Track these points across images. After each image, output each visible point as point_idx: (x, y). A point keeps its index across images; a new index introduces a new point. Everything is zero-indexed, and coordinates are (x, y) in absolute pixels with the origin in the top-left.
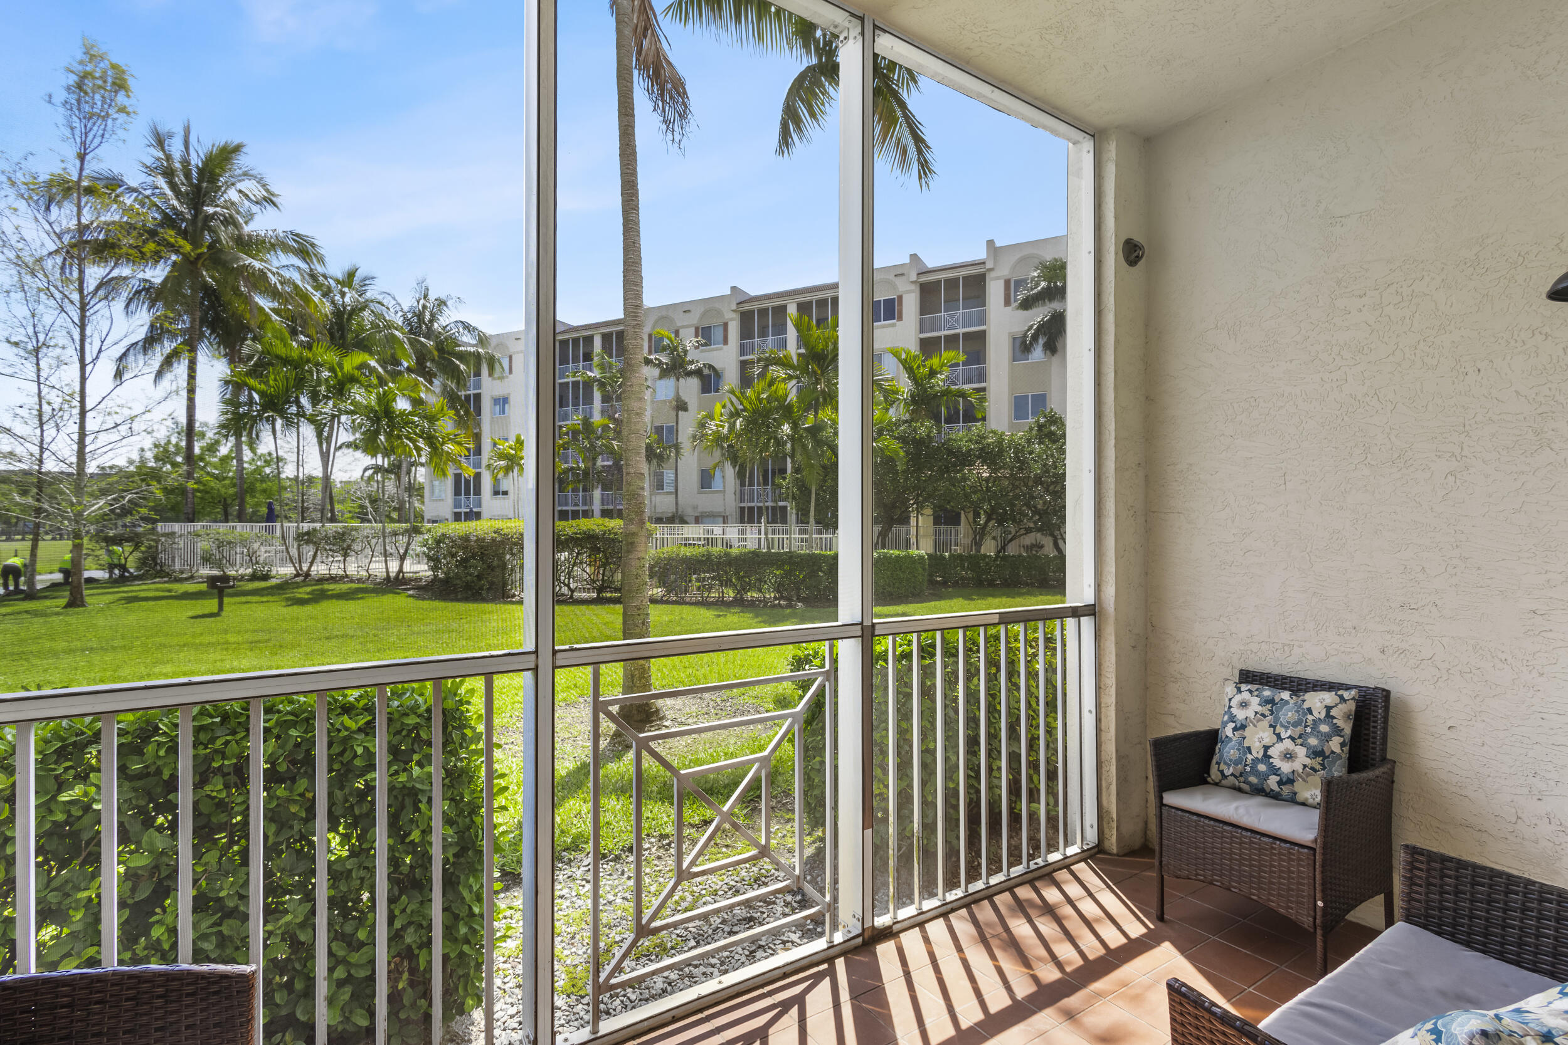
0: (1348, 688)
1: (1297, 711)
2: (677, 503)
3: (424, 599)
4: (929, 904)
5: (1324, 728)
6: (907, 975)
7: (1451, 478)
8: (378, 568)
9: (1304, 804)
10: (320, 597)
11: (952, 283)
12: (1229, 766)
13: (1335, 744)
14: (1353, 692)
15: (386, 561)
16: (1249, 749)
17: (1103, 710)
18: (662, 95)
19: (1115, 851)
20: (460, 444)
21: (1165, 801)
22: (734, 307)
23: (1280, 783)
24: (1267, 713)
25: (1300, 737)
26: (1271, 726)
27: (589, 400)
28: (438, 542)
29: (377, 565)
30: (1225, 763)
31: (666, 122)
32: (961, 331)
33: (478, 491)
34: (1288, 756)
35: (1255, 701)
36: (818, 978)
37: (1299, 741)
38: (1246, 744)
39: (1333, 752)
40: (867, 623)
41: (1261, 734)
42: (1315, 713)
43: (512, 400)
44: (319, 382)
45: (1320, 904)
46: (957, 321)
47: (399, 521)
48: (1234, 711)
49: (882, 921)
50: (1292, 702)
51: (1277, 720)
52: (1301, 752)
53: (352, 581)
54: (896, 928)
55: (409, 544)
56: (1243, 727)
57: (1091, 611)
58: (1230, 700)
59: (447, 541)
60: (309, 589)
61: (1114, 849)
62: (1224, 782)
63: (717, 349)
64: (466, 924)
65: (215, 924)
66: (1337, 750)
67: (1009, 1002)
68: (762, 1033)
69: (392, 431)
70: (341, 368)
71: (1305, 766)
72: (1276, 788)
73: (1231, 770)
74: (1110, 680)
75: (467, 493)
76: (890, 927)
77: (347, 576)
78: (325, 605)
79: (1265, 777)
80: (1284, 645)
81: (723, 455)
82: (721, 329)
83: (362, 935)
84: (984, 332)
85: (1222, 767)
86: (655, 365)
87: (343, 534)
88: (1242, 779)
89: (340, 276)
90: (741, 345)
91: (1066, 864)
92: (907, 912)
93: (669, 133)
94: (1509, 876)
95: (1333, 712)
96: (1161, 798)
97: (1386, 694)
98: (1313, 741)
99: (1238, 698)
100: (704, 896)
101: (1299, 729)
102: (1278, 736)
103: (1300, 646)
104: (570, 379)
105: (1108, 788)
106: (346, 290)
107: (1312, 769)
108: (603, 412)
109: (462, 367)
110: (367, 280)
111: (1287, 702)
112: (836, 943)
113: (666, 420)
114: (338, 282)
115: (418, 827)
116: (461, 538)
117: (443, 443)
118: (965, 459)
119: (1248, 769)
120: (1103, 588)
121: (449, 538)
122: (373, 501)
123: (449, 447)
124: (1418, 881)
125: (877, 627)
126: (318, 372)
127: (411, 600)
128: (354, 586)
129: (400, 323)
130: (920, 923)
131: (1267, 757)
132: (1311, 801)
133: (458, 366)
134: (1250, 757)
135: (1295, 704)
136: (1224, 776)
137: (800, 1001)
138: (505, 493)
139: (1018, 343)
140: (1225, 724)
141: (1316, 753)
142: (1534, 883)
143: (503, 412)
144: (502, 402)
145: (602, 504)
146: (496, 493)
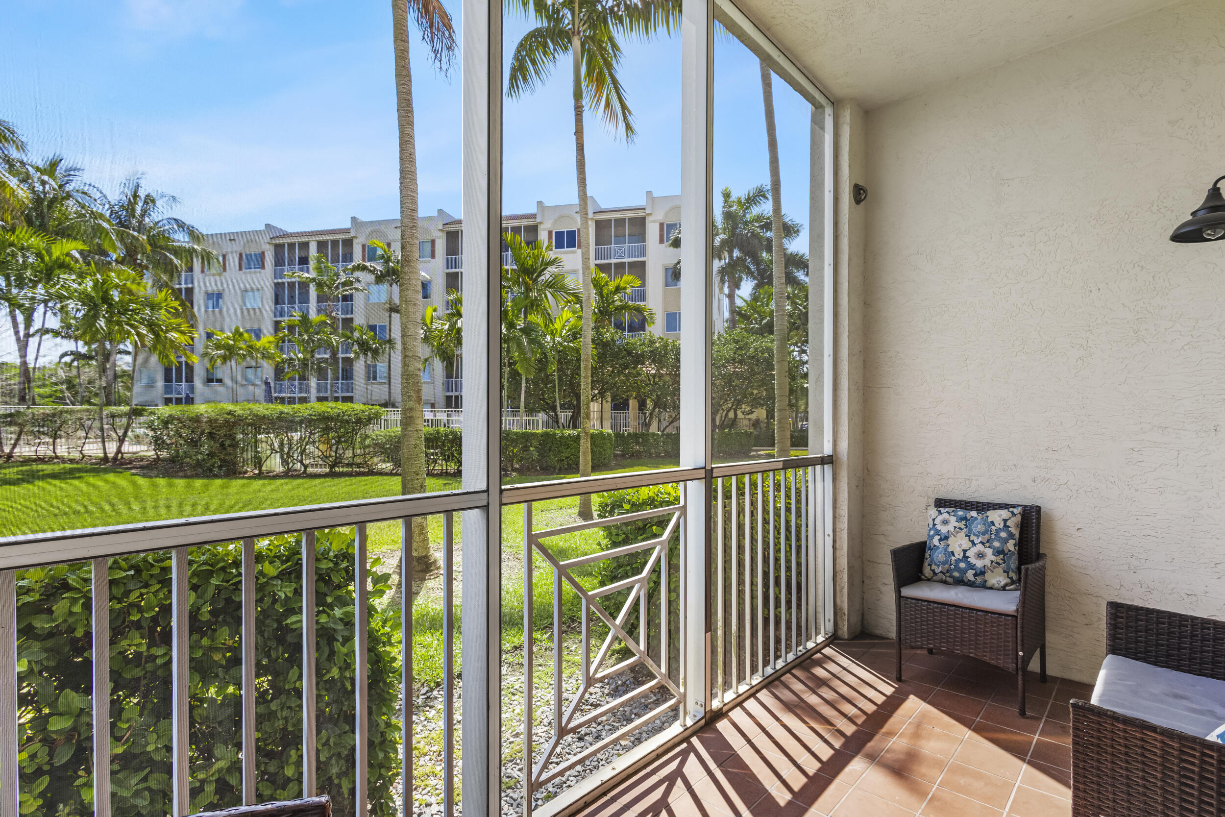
0: (1014, 506)
1: (984, 524)
2: (390, 393)
3: (151, 477)
4: (743, 688)
5: (1003, 535)
6: (749, 741)
7: (1080, 362)
8: (93, 449)
9: (991, 588)
10: (31, 477)
11: (620, 222)
12: (938, 566)
13: (1011, 545)
14: (1020, 509)
15: (103, 442)
16: (953, 553)
17: (838, 533)
18: (431, 27)
19: (846, 637)
20: (183, 333)
21: (902, 594)
22: (441, 227)
23: (975, 575)
24: (963, 527)
25: (988, 542)
26: (966, 536)
27: (305, 299)
28: (166, 423)
29: (91, 447)
30: (936, 564)
31: (435, 52)
32: (627, 260)
33: (190, 378)
34: (981, 555)
35: (953, 519)
36: (685, 755)
37: (987, 545)
38: (950, 549)
39: (1010, 551)
40: (708, 468)
41: (960, 542)
42: (996, 524)
43: (226, 296)
44: (25, 266)
45: (1021, 653)
46: (624, 252)
48: (938, 527)
49: (716, 704)
50: (979, 518)
51: (970, 531)
52: (989, 552)
53: (63, 462)
54: (725, 708)
55: (129, 425)
56: (947, 538)
57: (828, 460)
58: (934, 520)
59: (175, 422)
60: (15, 470)
61: (846, 636)
62: (935, 578)
63: (425, 262)
64: (381, 750)
65: (145, 779)
66: (1012, 549)
67: (832, 752)
68: (663, 803)
69: (111, 316)
70: (50, 254)
71: (992, 562)
72: (972, 578)
73: (940, 569)
74: (844, 511)
75: (179, 380)
76: (721, 709)
77: (57, 457)
78: (39, 484)
79: (964, 572)
80: (965, 480)
81: (433, 351)
82: (429, 245)
83: (289, 772)
84: (644, 263)
85: (933, 567)
86: (370, 271)
87: (53, 416)
88: (948, 575)
89: (41, 164)
90: (447, 259)
91: (818, 649)
92: (729, 696)
93: (437, 63)
94: (1181, 615)
95: (1008, 524)
96: (900, 592)
97: (1038, 509)
98: (997, 544)
99: (940, 518)
100: (540, 706)
101: (987, 536)
102: (973, 542)
103: (977, 480)
104: (286, 280)
105: (841, 591)
106: (45, 178)
107: (997, 563)
108: (319, 311)
109: (176, 261)
110: (71, 172)
111: (976, 519)
112: (688, 725)
113: (380, 319)
114: (37, 169)
115: (335, 664)
116: (191, 419)
117: (167, 331)
118: (639, 359)
119: (953, 567)
120: (839, 443)
121: (179, 419)
122: (70, 385)
123: (172, 335)
124: (1121, 626)
125: (715, 470)
126: (24, 257)
127: (137, 478)
128: (68, 466)
129: (107, 214)
130: (739, 703)
131: (965, 557)
132: (997, 585)
133: (172, 261)
134: (953, 558)
135: (982, 519)
136: (935, 574)
137: (679, 773)
138: (220, 381)
139: (670, 273)
140: (931, 538)
141: (999, 552)
142: (1197, 618)
143: (217, 306)
144: (216, 297)
145: (318, 392)
146: (210, 380)
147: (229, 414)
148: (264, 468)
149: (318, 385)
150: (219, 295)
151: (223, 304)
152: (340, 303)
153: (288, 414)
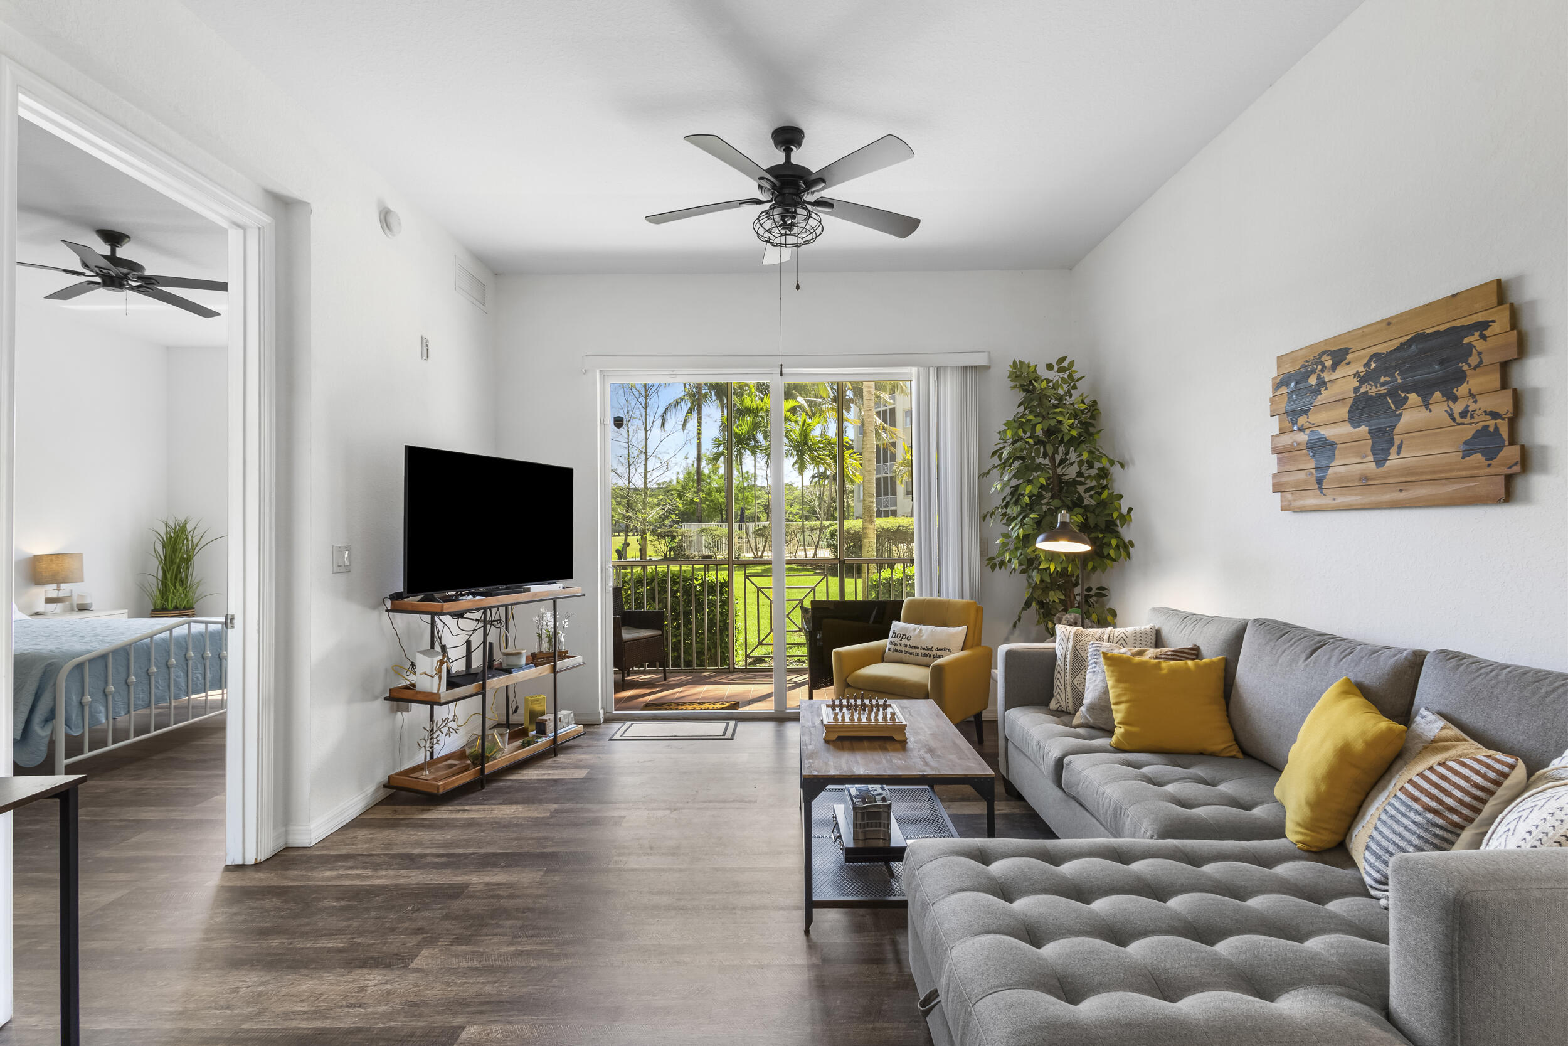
55: (820, 537)
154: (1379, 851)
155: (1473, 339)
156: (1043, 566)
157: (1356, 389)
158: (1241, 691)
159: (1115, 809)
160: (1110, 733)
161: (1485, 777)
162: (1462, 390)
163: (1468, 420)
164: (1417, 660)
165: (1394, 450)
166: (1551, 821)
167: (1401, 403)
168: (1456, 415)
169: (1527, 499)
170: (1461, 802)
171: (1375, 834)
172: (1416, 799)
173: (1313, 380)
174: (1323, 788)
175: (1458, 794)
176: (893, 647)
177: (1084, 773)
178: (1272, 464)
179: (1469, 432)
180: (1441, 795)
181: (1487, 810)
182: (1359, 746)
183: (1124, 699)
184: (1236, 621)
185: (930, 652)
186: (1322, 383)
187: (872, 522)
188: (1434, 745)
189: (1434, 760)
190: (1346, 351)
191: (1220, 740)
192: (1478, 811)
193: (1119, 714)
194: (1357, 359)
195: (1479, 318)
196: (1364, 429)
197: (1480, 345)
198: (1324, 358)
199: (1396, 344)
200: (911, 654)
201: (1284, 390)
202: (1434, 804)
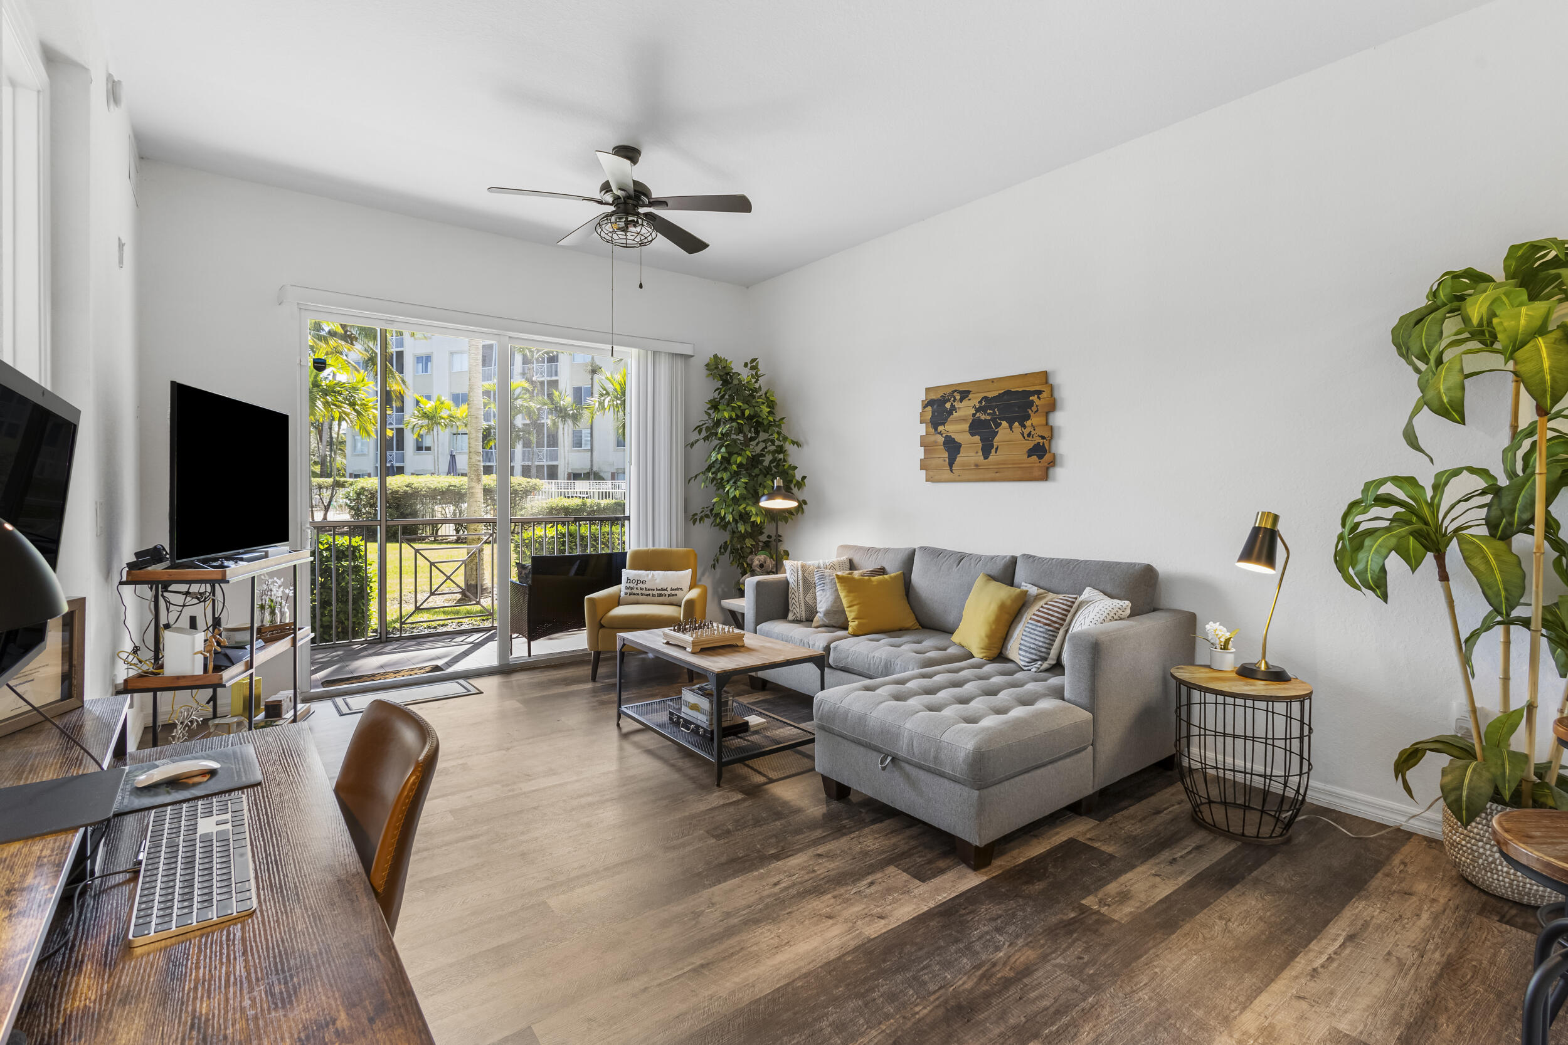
2: (592, 461)
28: (358, 494)
33: (401, 446)
43: (434, 359)
47: (321, 476)
55: (332, 497)
59: (366, 493)
75: (391, 449)
113: (583, 383)
121: (368, 491)
138: (428, 449)
143: (426, 372)
144: (424, 361)
145: (523, 460)
146: (419, 448)
147: (407, 486)
148: (440, 533)
149: (524, 452)
150: (428, 359)
151: (432, 367)
152: (546, 364)
153: (455, 486)
154: (1026, 649)
155: (1034, 398)
156: (752, 519)
157: (974, 415)
158: (917, 590)
159: (886, 664)
160: (846, 629)
161: (1066, 605)
162: (1028, 423)
163: (1030, 438)
164: (1014, 561)
165: (993, 451)
166: (1098, 615)
167: (998, 425)
168: (1025, 435)
169: (1054, 480)
170: (1058, 618)
171: (1022, 642)
172: (1039, 621)
173: (948, 405)
174: (994, 627)
175: (1056, 615)
176: (629, 591)
177: (851, 650)
178: (920, 453)
179: (1031, 445)
180: (1049, 617)
181: (1068, 619)
182: (1009, 602)
183: (855, 602)
184: (906, 549)
185: (665, 592)
186: (953, 408)
187: (479, 480)
188: (1038, 598)
189: (1042, 603)
190: (969, 392)
191: (911, 621)
192: (1065, 620)
193: (851, 615)
194: (975, 398)
195: (1037, 388)
196: (977, 438)
197: (1037, 402)
198: (955, 394)
199: (995, 394)
200: (649, 595)
201: (929, 408)
202: (1047, 622)
